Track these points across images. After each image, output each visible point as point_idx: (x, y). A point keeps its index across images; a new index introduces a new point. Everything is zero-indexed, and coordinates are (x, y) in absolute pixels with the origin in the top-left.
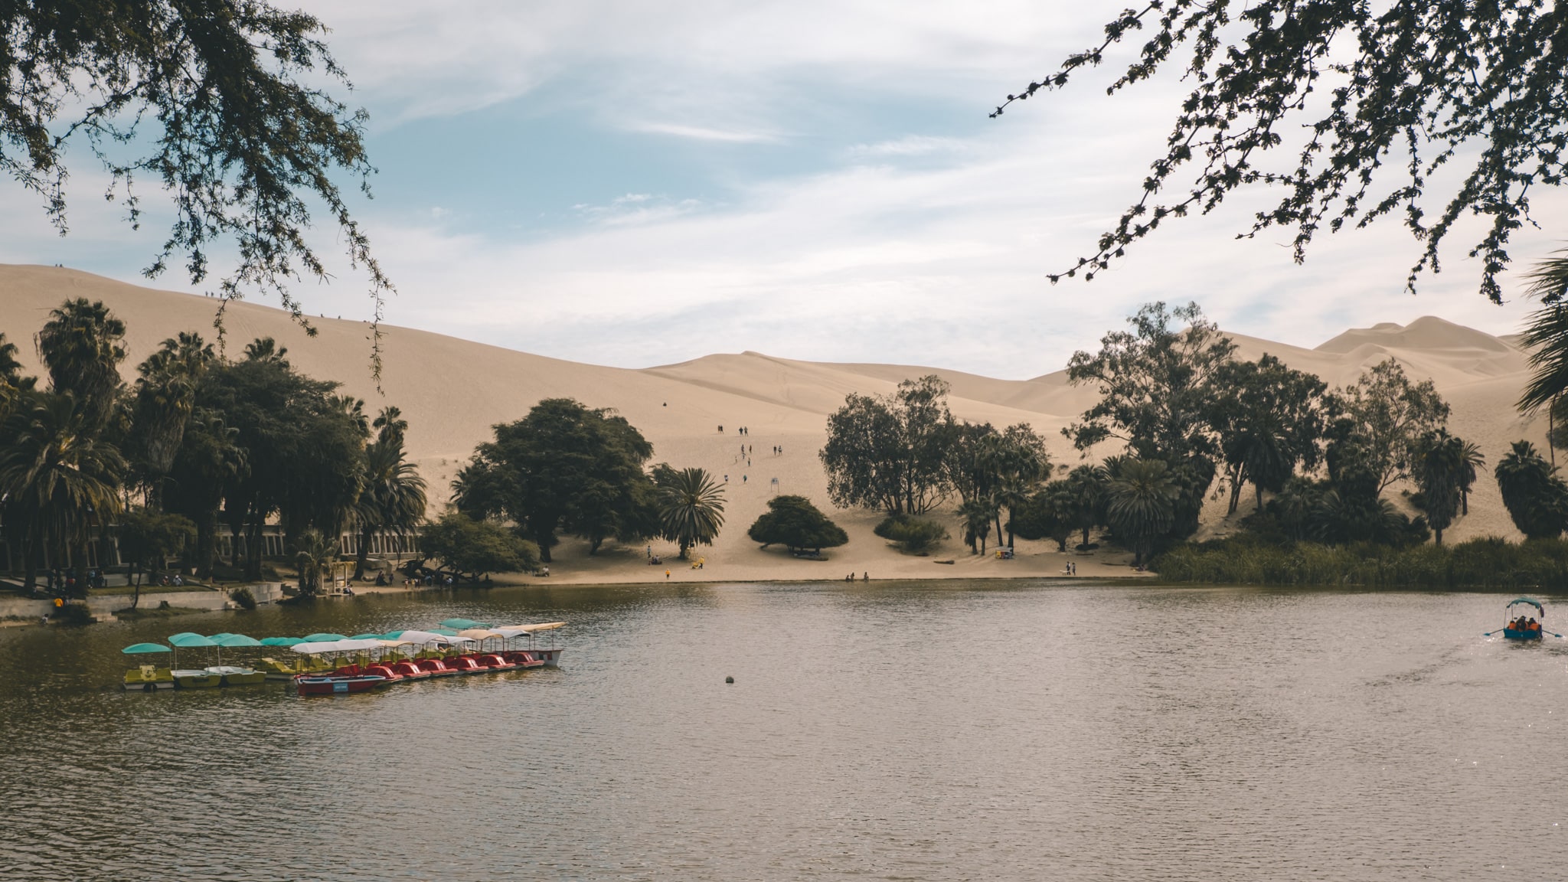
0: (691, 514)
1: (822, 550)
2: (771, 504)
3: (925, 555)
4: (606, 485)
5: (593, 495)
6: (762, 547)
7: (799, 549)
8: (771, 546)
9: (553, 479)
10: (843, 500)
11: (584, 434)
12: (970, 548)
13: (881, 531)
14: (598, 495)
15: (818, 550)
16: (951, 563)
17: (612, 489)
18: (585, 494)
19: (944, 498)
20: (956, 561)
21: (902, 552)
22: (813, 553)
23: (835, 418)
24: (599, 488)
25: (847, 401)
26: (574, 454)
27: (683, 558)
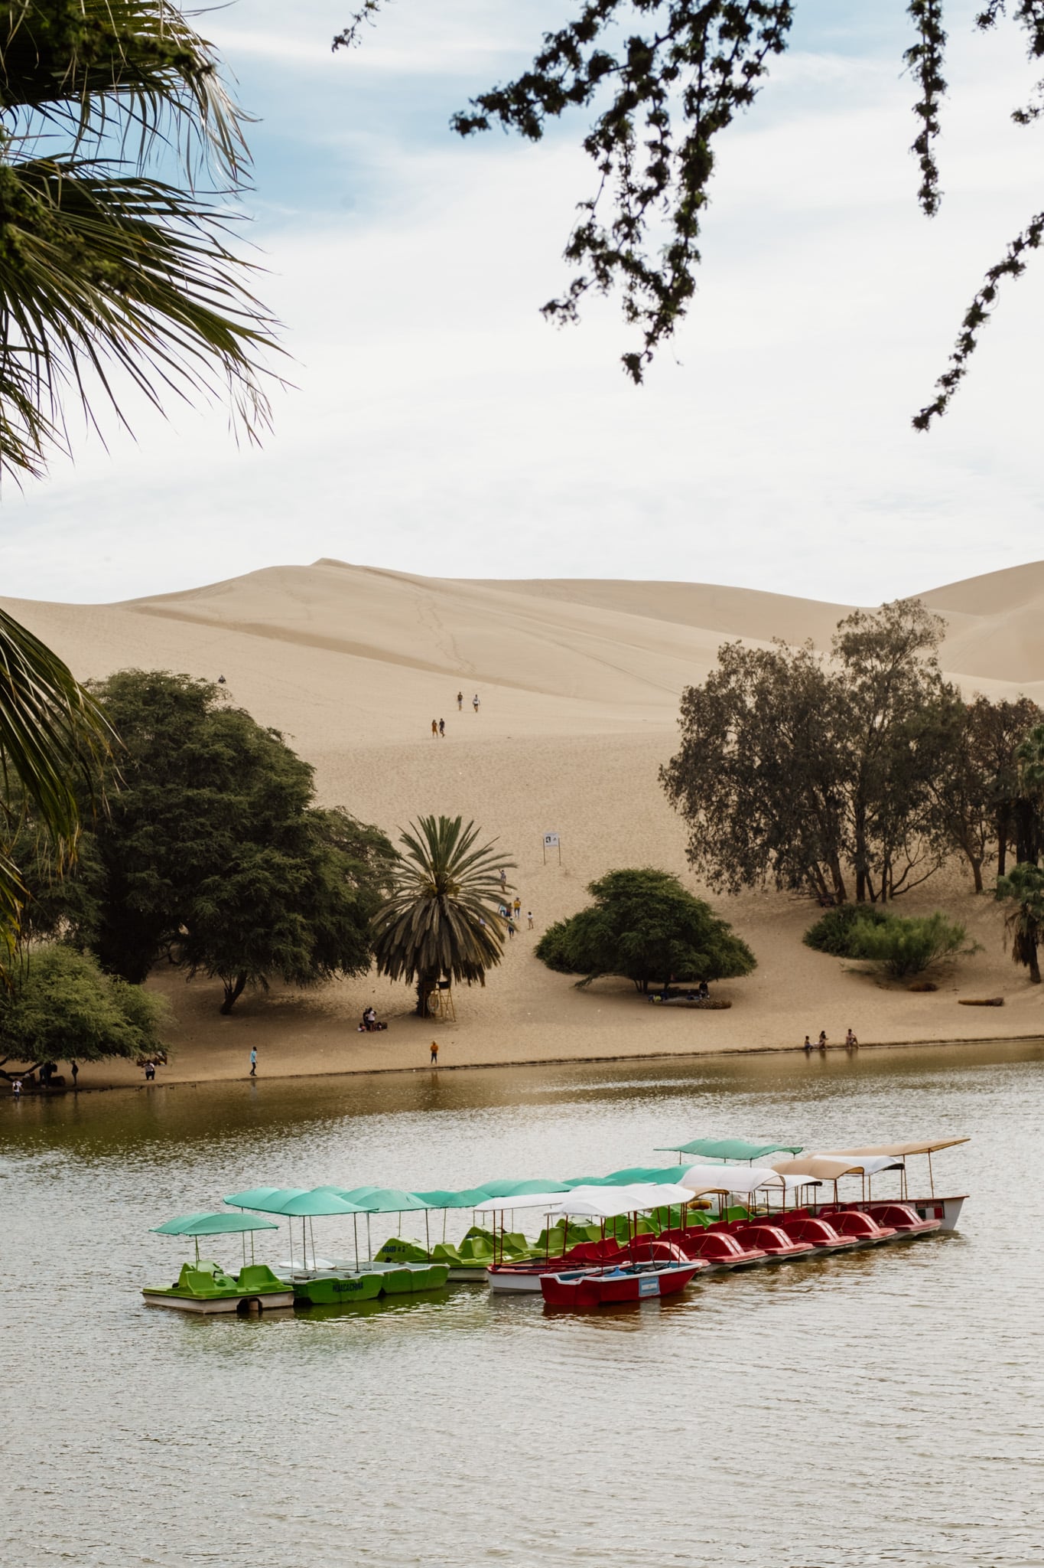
0: (443, 917)
1: (710, 985)
2: (595, 889)
3: (929, 988)
4: (278, 858)
5: (252, 882)
6: (579, 984)
7: (662, 986)
8: (598, 981)
9: (163, 850)
10: (726, 876)
11: (219, 747)
12: (1024, 970)
13: (818, 940)
14: (265, 881)
15: (704, 987)
16: (998, 1003)
17: (292, 867)
18: (239, 878)
19: (940, 864)
20: (1008, 999)
21: (878, 984)
22: (695, 992)
23: (693, 698)
24: (268, 864)
25: (722, 659)
26: (206, 793)
27: (423, 1012)
